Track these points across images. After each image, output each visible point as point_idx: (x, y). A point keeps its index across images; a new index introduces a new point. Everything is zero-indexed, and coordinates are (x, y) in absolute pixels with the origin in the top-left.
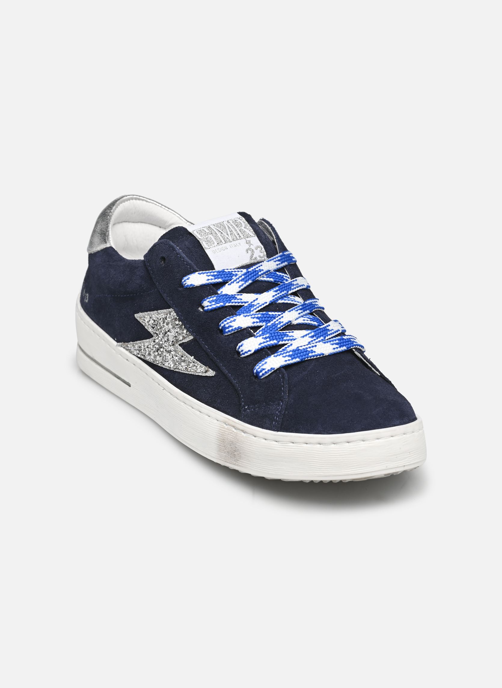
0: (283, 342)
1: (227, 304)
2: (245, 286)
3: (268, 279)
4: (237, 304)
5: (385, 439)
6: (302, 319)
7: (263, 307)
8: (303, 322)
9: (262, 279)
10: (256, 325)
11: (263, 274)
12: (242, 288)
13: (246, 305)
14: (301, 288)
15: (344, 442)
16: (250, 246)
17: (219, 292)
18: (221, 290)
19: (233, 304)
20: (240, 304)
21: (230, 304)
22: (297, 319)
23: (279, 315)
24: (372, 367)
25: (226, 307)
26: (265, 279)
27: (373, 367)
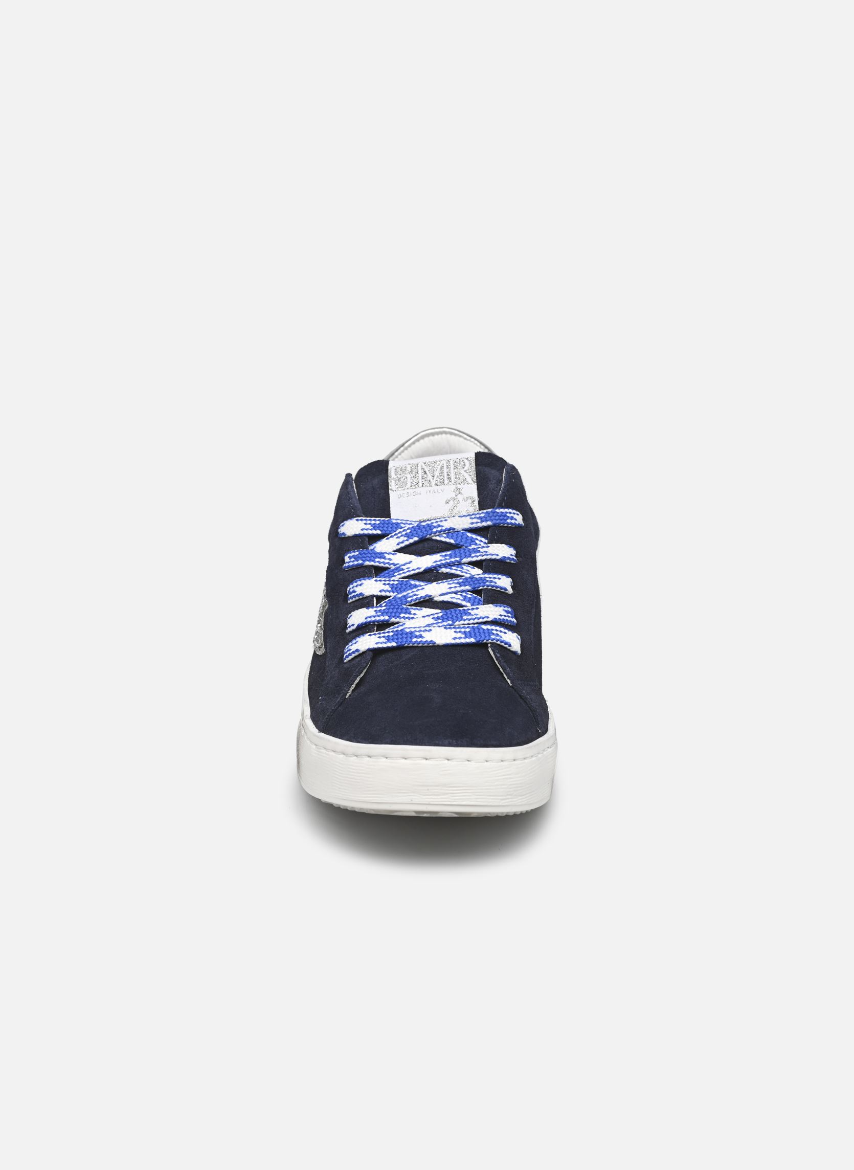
0: (398, 620)
1: (367, 563)
2: (407, 543)
3: (448, 540)
4: (382, 565)
5: (458, 761)
6: (454, 595)
7: (412, 573)
8: (450, 600)
9: (438, 538)
10: (383, 594)
11: (440, 532)
12: (402, 545)
13: (393, 567)
14: (489, 557)
15: (364, 755)
16: (456, 496)
17: (371, 548)
18: (375, 545)
19: (377, 564)
20: (387, 565)
21: (372, 563)
22: (444, 594)
23: (421, 586)
24: (503, 673)
25: (366, 566)
26: (443, 539)
27: (505, 673)
